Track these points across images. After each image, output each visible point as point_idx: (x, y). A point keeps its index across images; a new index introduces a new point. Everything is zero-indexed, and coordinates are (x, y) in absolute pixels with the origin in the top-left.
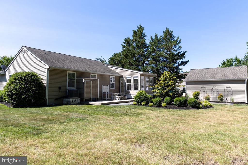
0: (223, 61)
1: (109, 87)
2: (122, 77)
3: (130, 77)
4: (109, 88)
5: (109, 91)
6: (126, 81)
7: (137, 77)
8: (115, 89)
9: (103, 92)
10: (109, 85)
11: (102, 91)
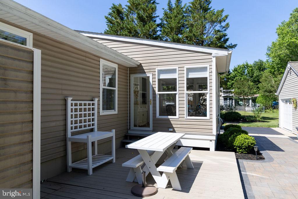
0: (234, 68)
1: (99, 108)
2: (139, 69)
3: (173, 71)
4: (99, 112)
5: (96, 127)
6: (157, 83)
7: (204, 69)
8: (116, 112)
9: (69, 135)
10: (96, 100)
11: (65, 130)
